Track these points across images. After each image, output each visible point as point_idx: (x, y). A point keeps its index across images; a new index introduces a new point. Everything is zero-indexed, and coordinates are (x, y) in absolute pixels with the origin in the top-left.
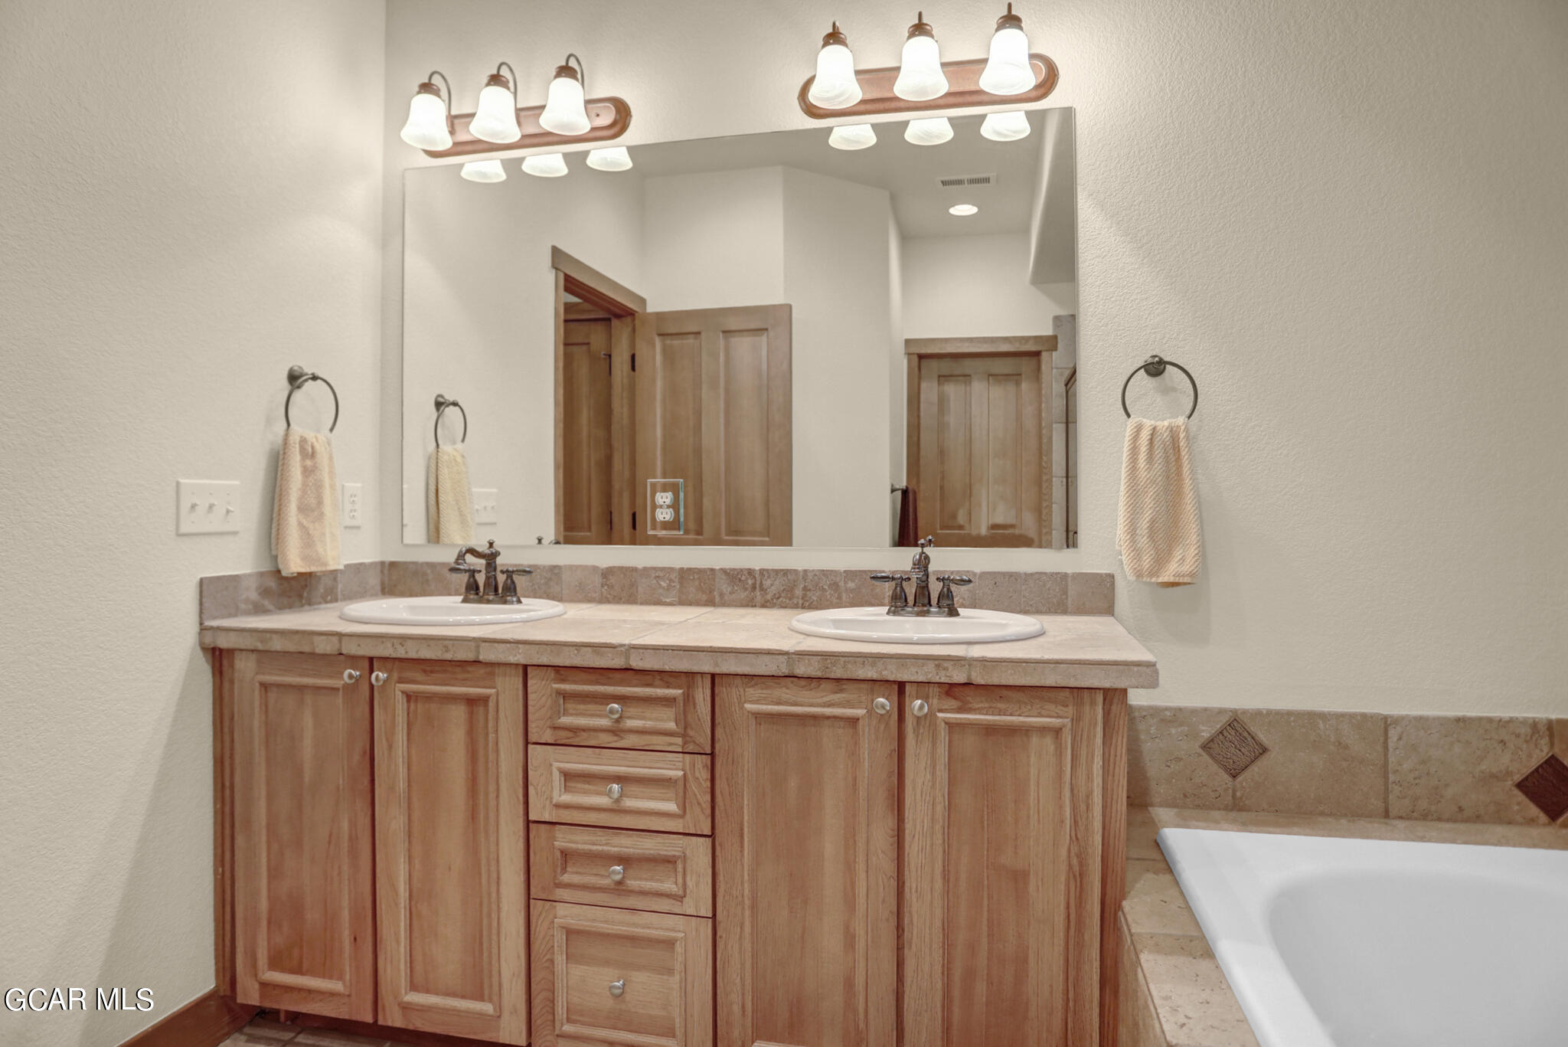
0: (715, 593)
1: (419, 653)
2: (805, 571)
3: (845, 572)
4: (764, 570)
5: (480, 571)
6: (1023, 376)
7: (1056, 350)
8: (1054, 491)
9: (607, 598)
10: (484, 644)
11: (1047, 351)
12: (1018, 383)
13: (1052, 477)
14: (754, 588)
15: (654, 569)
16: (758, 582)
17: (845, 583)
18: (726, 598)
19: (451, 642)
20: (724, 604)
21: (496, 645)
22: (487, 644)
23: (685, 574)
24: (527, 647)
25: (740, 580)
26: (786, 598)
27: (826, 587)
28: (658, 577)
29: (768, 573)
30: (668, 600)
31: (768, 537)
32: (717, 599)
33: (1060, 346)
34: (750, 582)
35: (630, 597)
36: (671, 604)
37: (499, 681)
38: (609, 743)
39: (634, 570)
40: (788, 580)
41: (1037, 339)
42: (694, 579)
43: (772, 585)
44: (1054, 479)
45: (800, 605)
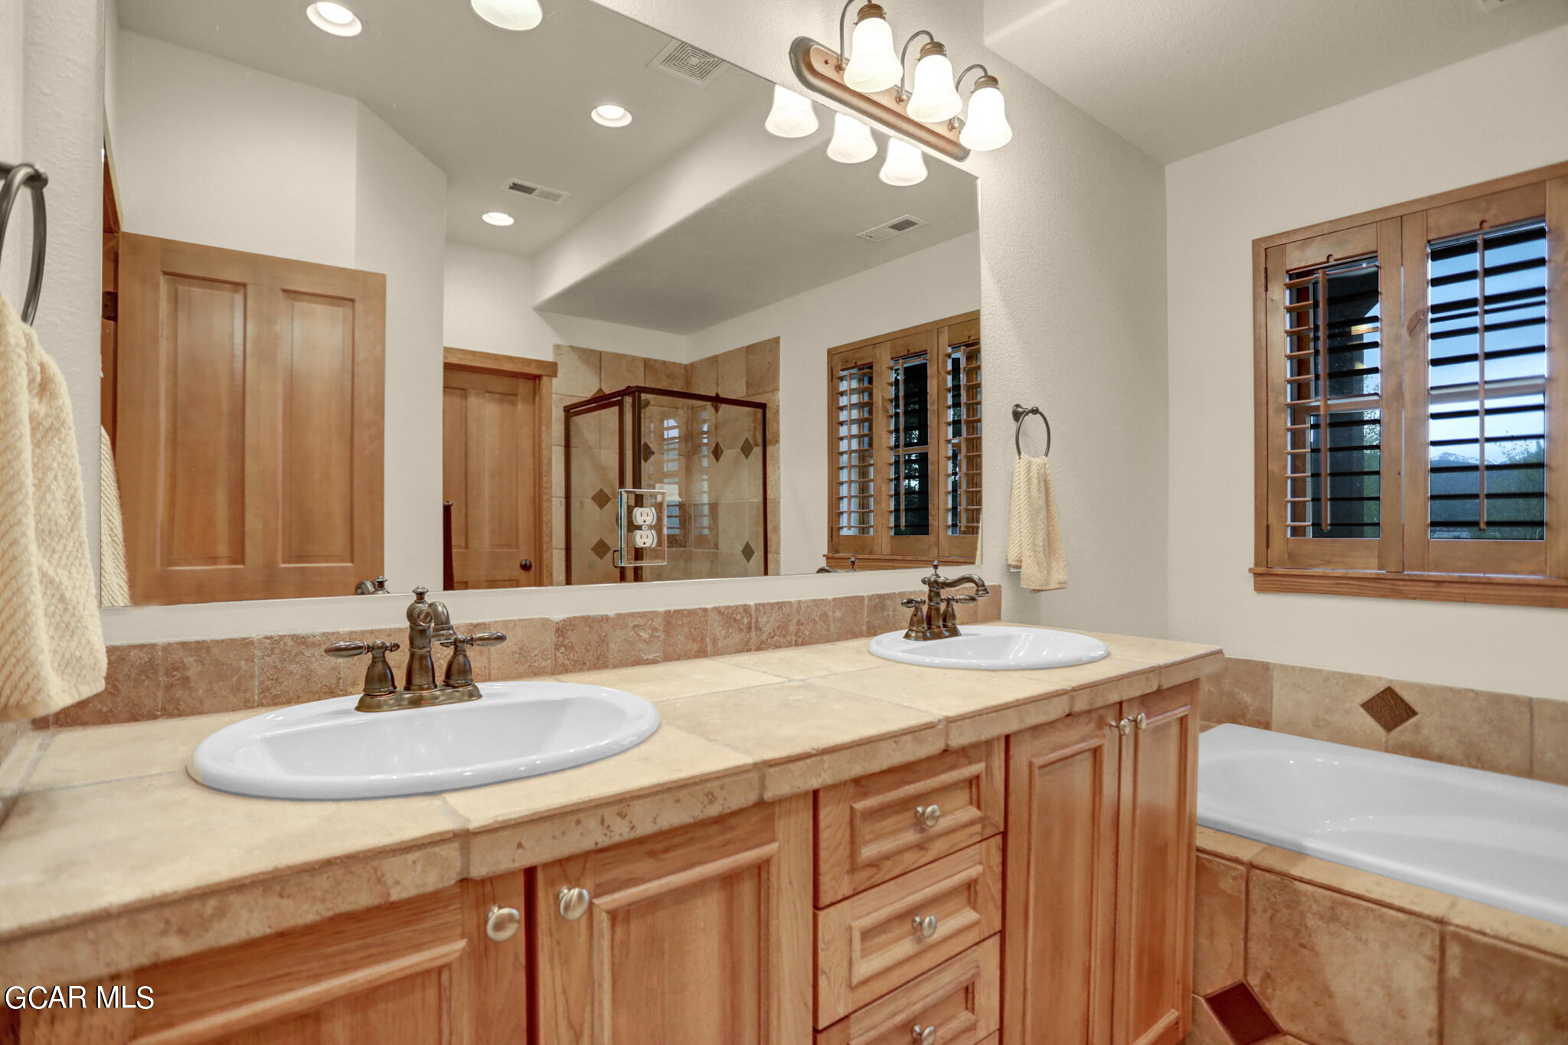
0: (708, 640)
1: (659, 820)
2: (799, 602)
3: (834, 599)
4: (759, 604)
5: (396, 646)
6: (519, 396)
7: (556, 376)
8: (553, 510)
9: (563, 665)
10: (772, 770)
11: (547, 376)
12: (514, 404)
13: (551, 496)
14: (749, 628)
15: (632, 615)
16: (754, 620)
17: (834, 612)
18: (720, 644)
19: (717, 783)
20: (717, 653)
21: (790, 766)
22: (777, 769)
23: (671, 619)
24: (835, 755)
25: (735, 620)
26: (780, 636)
27: (817, 619)
28: (637, 626)
29: (764, 608)
30: (650, 657)
31: (352, 562)
32: (709, 648)
33: (560, 373)
34: (746, 621)
35: (598, 659)
36: (654, 662)
37: (781, 827)
38: (914, 863)
39: (605, 619)
40: (783, 614)
41: (540, 363)
42: (683, 624)
43: (767, 622)
44: (554, 499)
45: (793, 643)
